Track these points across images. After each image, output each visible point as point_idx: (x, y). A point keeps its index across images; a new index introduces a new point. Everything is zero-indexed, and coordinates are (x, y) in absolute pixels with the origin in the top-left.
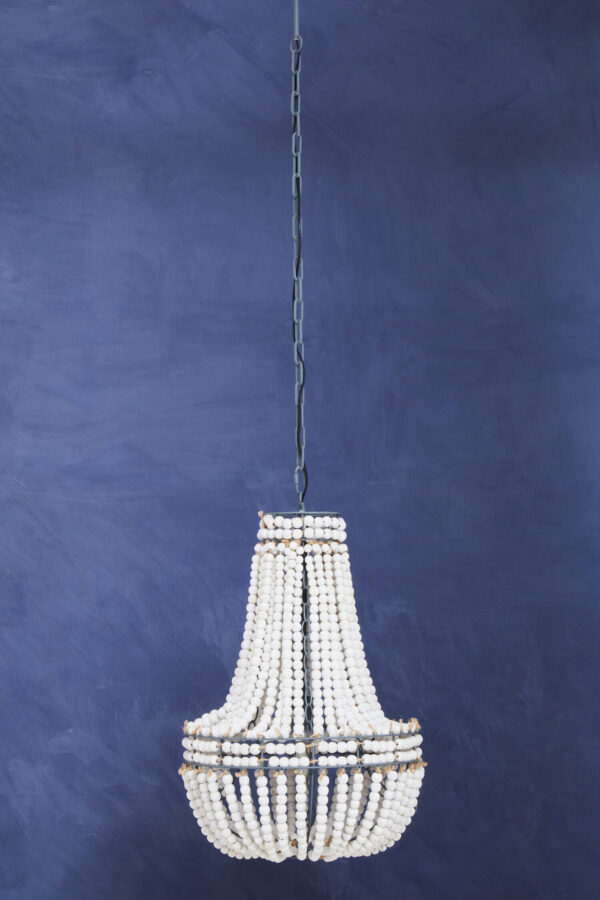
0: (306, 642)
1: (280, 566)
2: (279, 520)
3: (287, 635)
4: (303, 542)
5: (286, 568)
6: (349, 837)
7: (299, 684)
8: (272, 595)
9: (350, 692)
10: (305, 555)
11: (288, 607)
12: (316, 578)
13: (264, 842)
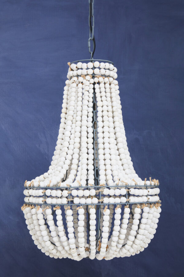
0: (95, 133)
1: (80, 90)
2: (80, 64)
3: (84, 129)
4: (93, 76)
5: (84, 91)
6: (120, 246)
7: (91, 157)
8: (76, 106)
9: (120, 163)
10: (94, 84)
11: (85, 113)
12: (101, 97)
13: (70, 249)
